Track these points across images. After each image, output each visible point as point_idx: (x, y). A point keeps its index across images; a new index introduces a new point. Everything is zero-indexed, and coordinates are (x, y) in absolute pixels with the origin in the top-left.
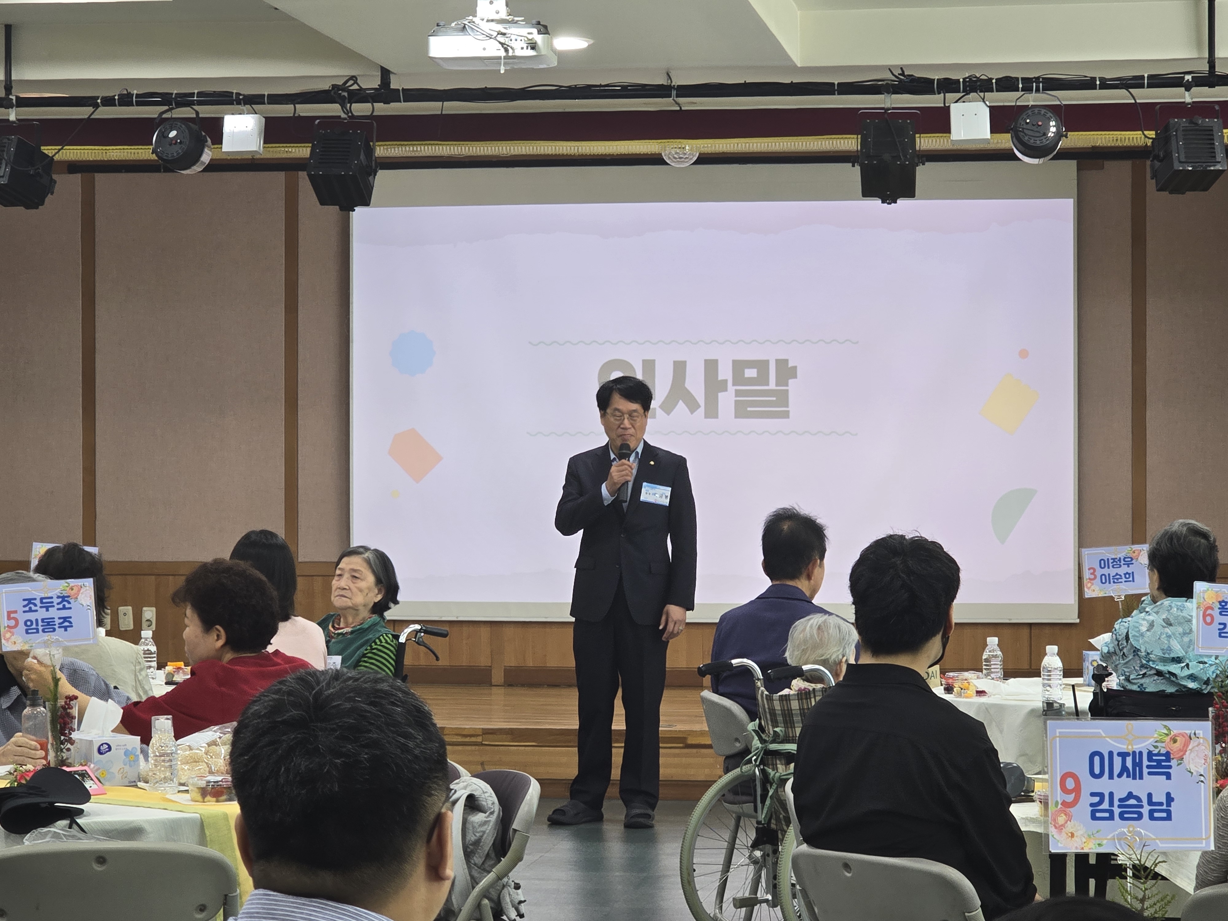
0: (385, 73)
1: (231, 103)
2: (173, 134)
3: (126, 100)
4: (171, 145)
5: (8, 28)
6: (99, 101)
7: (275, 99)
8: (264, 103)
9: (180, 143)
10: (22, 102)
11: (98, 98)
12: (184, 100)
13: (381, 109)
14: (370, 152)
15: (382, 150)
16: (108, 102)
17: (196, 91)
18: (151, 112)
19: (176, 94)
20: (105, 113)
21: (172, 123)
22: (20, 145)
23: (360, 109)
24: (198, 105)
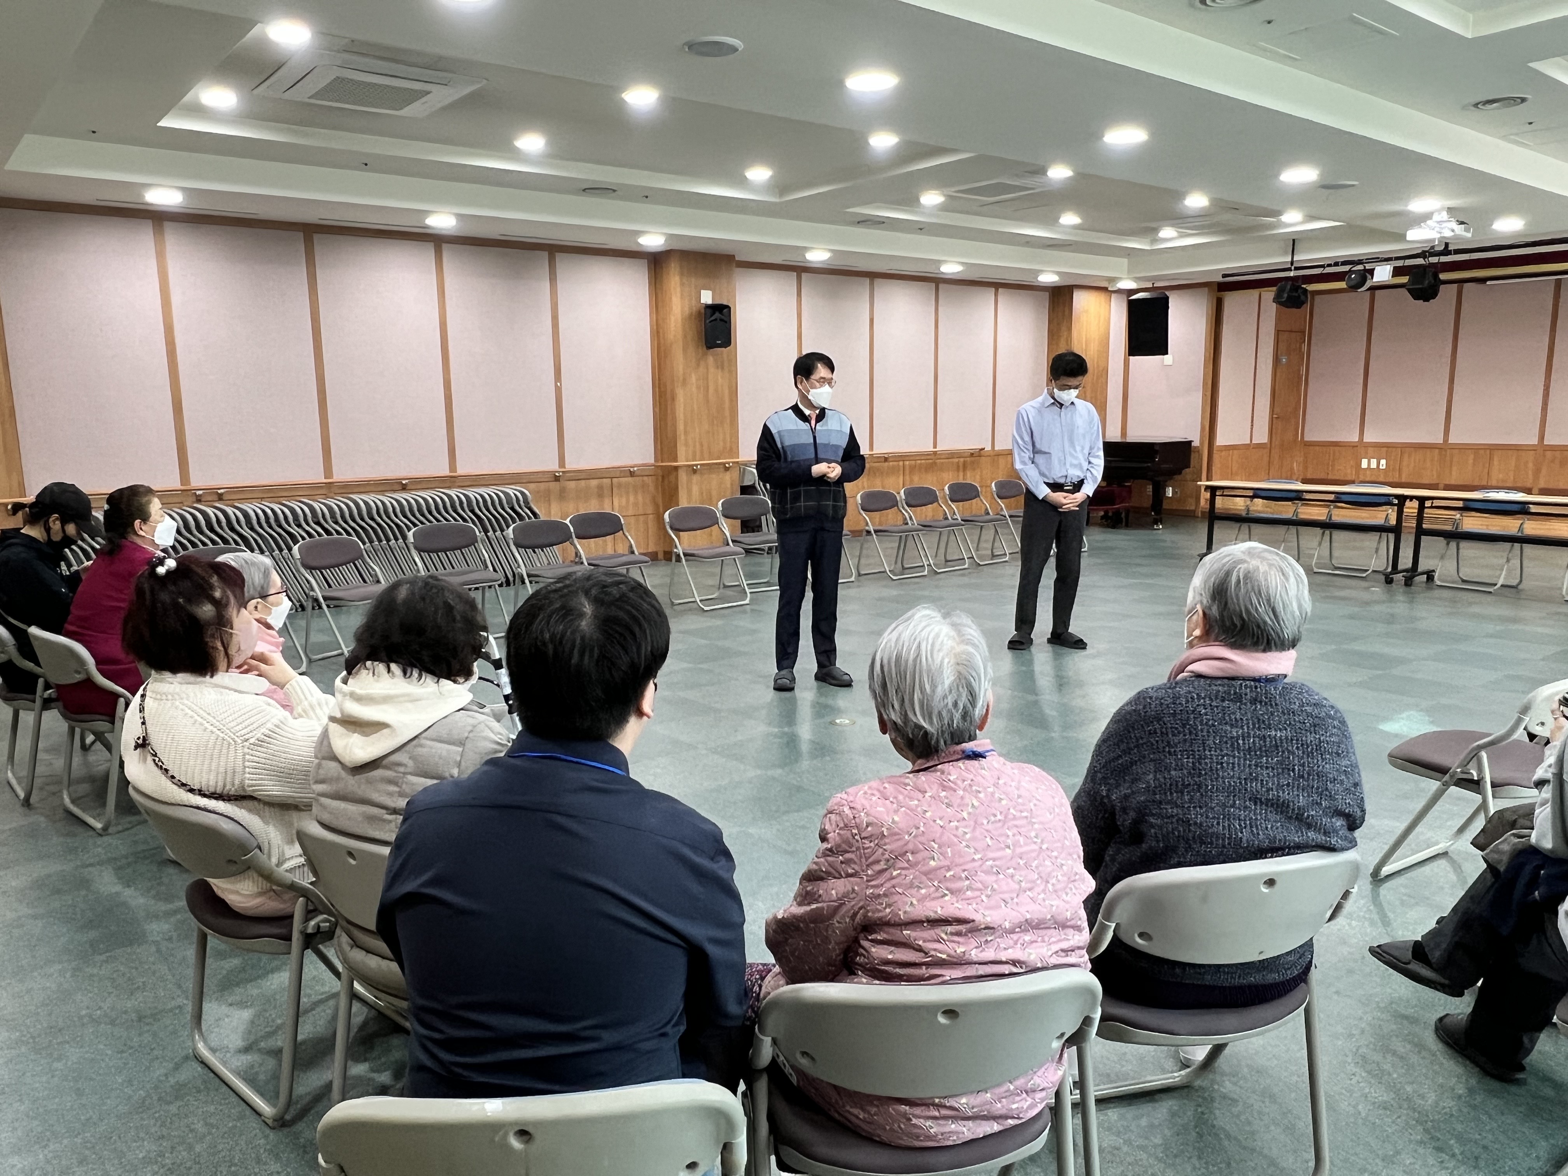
0: (1447, 245)
1: (1379, 262)
2: (1355, 276)
3: (1336, 264)
4: (1352, 280)
5: (1294, 240)
6: (1326, 266)
7: (1397, 258)
8: (1393, 261)
9: (1358, 279)
10: (1296, 269)
11: (1325, 264)
12: (1360, 262)
13: (1444, 259)
14: (1436, 276)
15: (1443, 276)
16: (1329, 265)
17: (1365, 258)
18: (1346, 268)
19: (1357, 260)
20: (1328, 270)
21: (1354, 272)
22: (1293, 285)
23: (1434, 260)
24: (1365, 264)
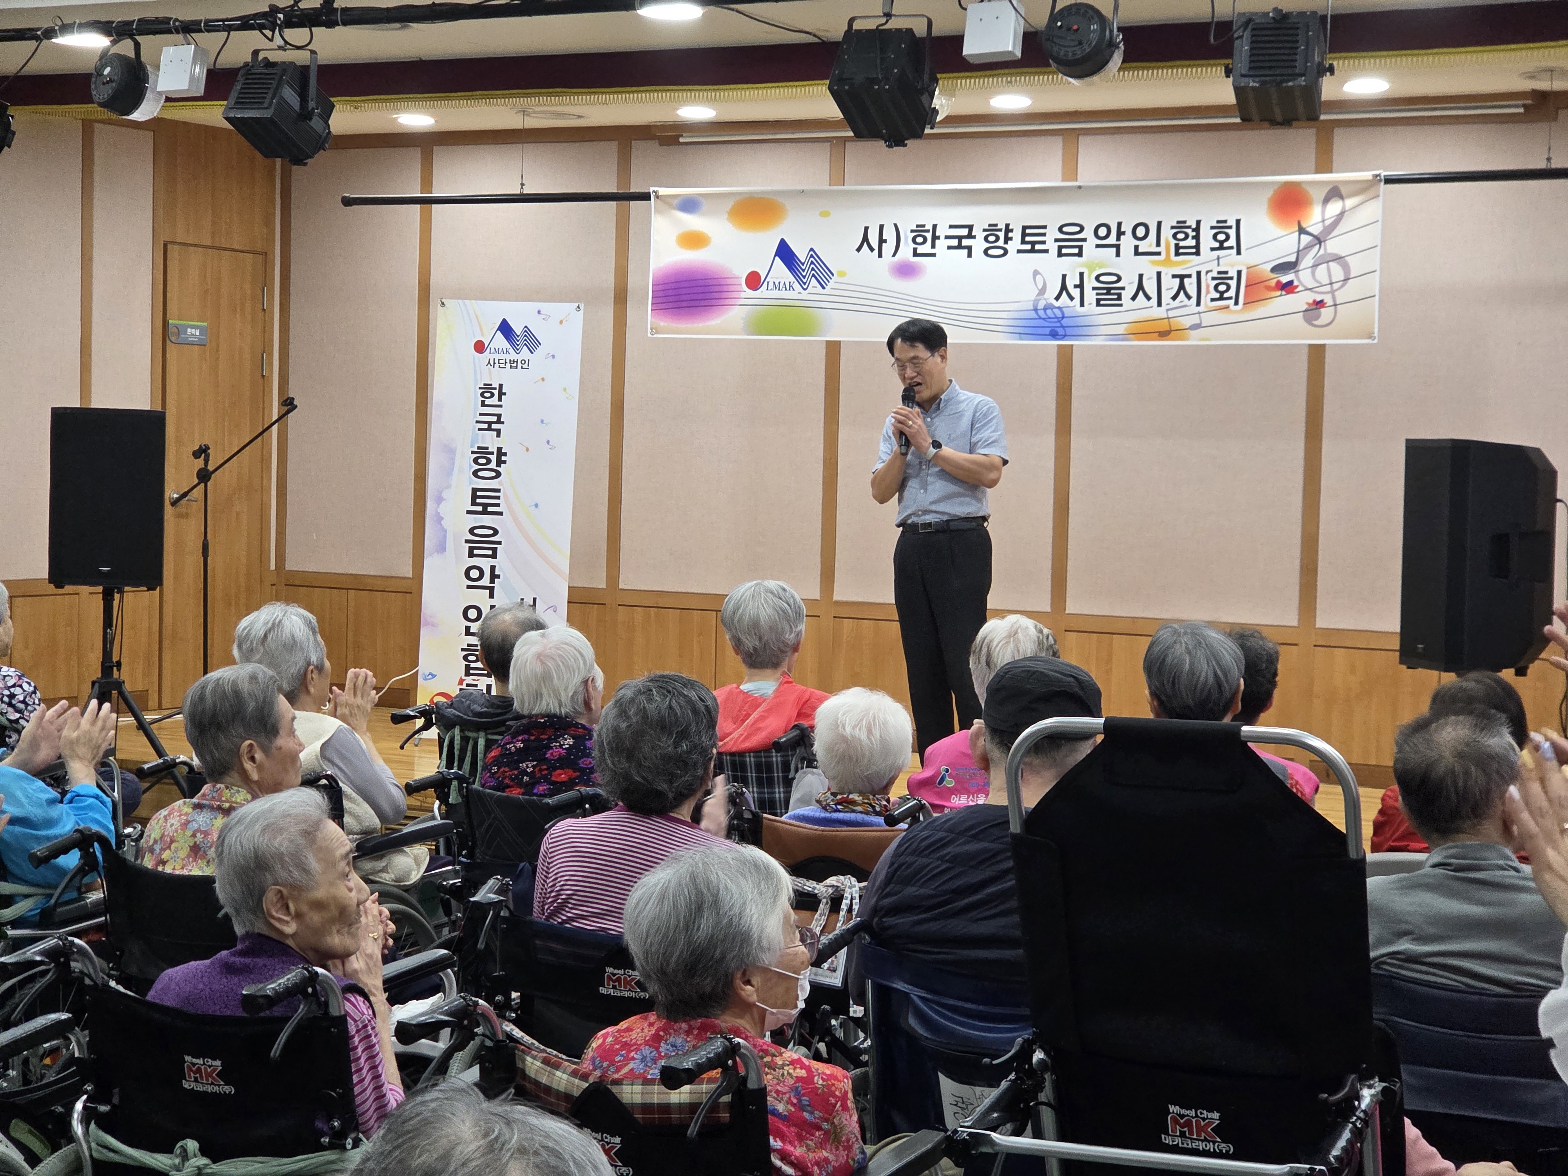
1: (169, 32)
2: (107, 71)
4: (104, 84)
6: (39, 33)
7: (212, 26)
8: (200, 31)
9: (111, 81)
11: (38, 29)
12: (124, 30)
17: (136, 18)
19: (119, 22)
21: (113, 61)
24: (139, 35)
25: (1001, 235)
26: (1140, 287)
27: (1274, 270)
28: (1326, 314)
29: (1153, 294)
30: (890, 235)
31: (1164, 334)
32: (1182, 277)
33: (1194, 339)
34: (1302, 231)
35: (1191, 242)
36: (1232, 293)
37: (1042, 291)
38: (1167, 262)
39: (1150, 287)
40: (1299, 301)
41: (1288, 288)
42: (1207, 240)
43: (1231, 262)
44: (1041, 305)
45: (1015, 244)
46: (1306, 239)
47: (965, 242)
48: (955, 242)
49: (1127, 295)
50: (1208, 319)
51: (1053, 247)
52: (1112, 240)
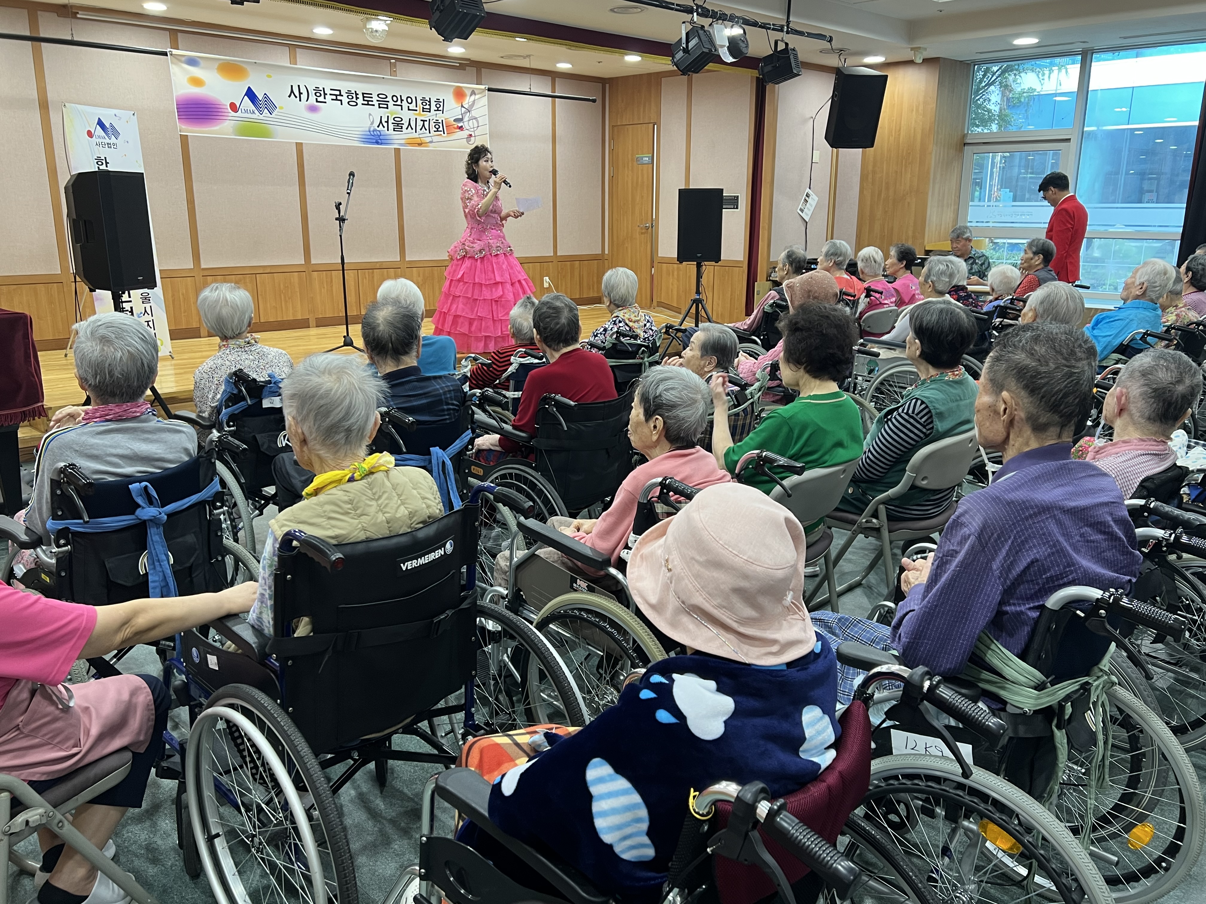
25: (354, 95)
26: (409, 124)
27: (455, 121)
28: (473, 139)
29: (414, 127)
30: (303, 90)
31: (420, 145)
32: (424, 121)
33: (431, 147)
34: (462, 106)
35: (428, 107)
36: (441, 129)
37: (372, 123)
38: (419, 114)
39: (413, 124)
40: (465, 134)
41: (461, 128)
42: (433, 108)
43: (440, 117)
44: (372, 129)
45: (360, 101)
46: (463, 109)
47: (339, 98)
48: (334, 97)
49: (405, 127)
50: (435, 139)
51: (376, 104)
52: (399, 103)
